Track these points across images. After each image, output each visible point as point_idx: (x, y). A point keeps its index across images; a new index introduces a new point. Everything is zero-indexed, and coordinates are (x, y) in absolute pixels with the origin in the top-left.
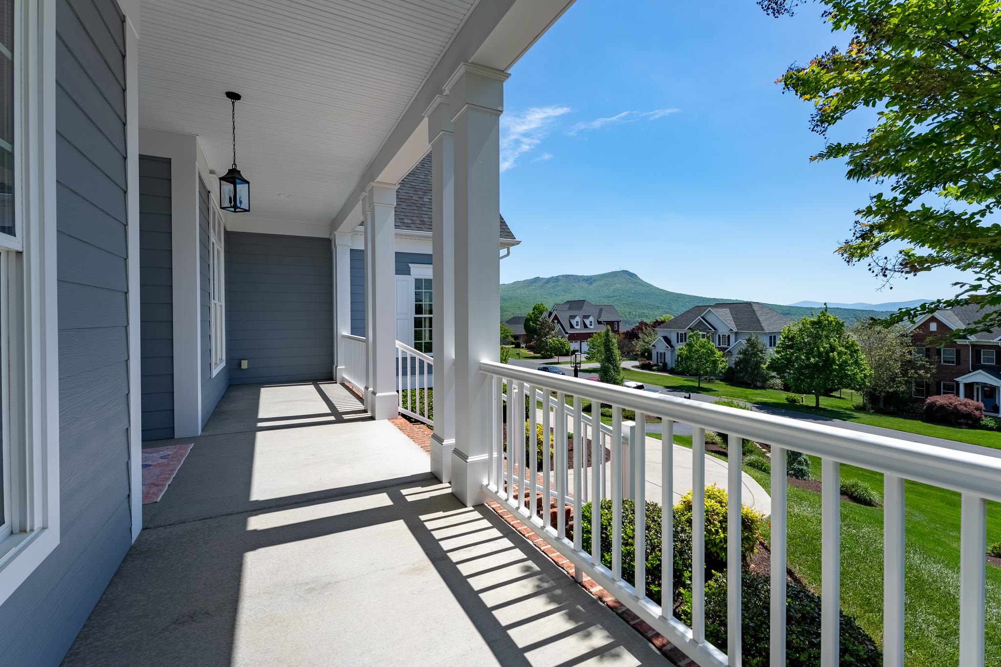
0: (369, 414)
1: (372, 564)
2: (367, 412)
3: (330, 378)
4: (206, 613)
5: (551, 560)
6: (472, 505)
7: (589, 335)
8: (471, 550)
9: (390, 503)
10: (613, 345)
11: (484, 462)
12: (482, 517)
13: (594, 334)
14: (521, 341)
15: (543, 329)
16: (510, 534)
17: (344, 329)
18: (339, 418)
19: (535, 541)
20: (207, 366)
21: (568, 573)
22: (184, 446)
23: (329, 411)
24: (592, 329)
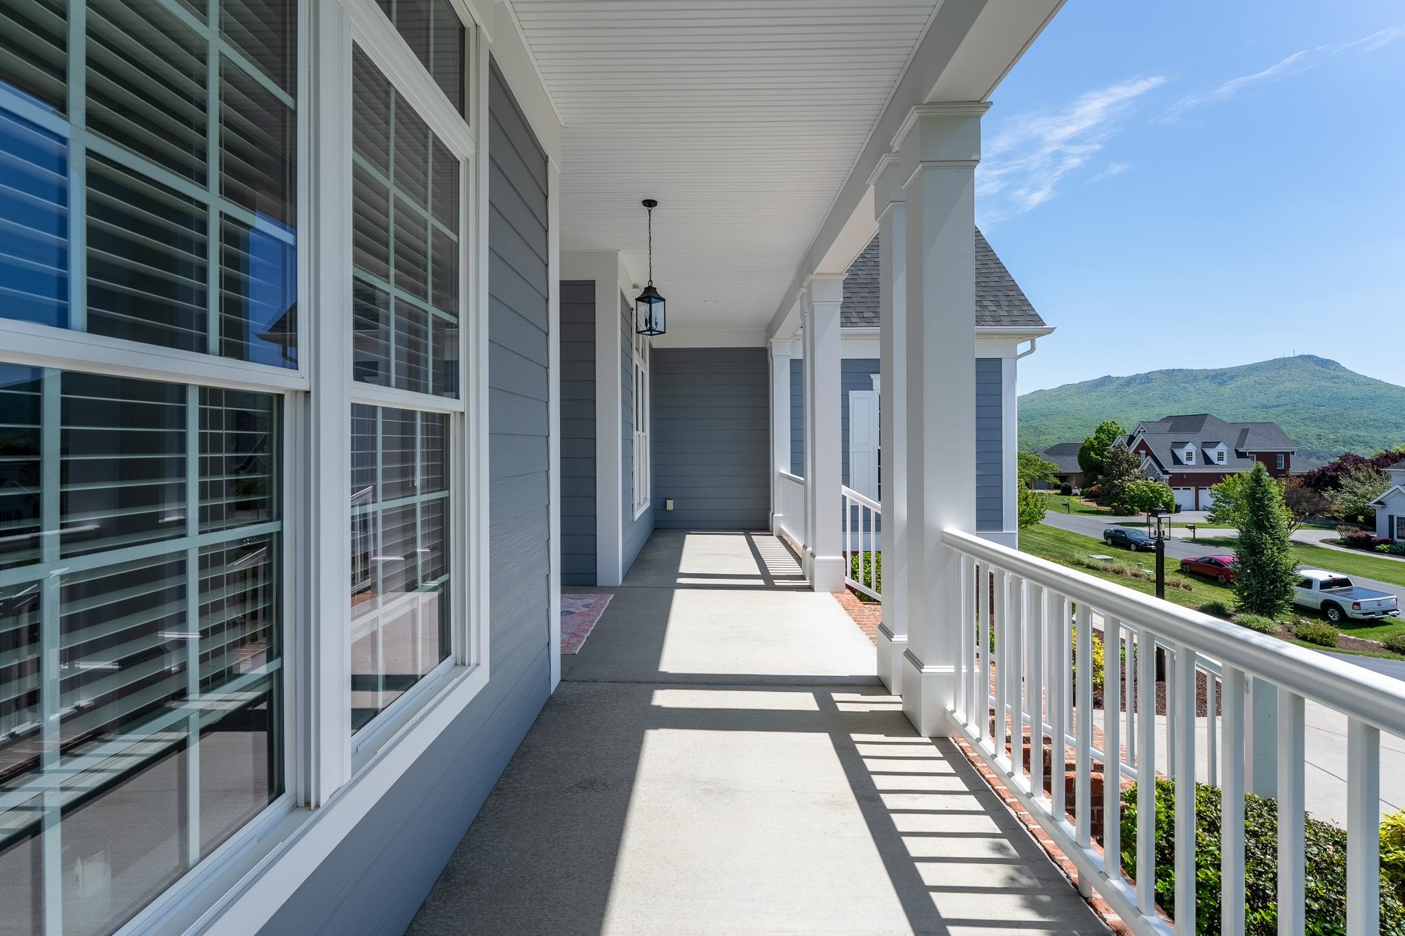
0: (807, 583)
1: (781, 781)
2: (805, 580)
3: (764, 527)
4: (605, 784)
5: (1042, 849)
6: (929, 735)
7: (1217, 478)
8: (915, 799)
9: (815, 707)
10: (1271, 499)
11: (948, 677)
12: (941, 756)
13: (1227, 476)
14: (1072, 483)
15: (1116, 465)
16: (980, 792)
17: (782, 465)
18: (769, 582)
19: (1021, 813)
20: (629, 507)
21: (1068, 877)
22: (605, 596)
23: (759, 573)
24: (1223, 466)
